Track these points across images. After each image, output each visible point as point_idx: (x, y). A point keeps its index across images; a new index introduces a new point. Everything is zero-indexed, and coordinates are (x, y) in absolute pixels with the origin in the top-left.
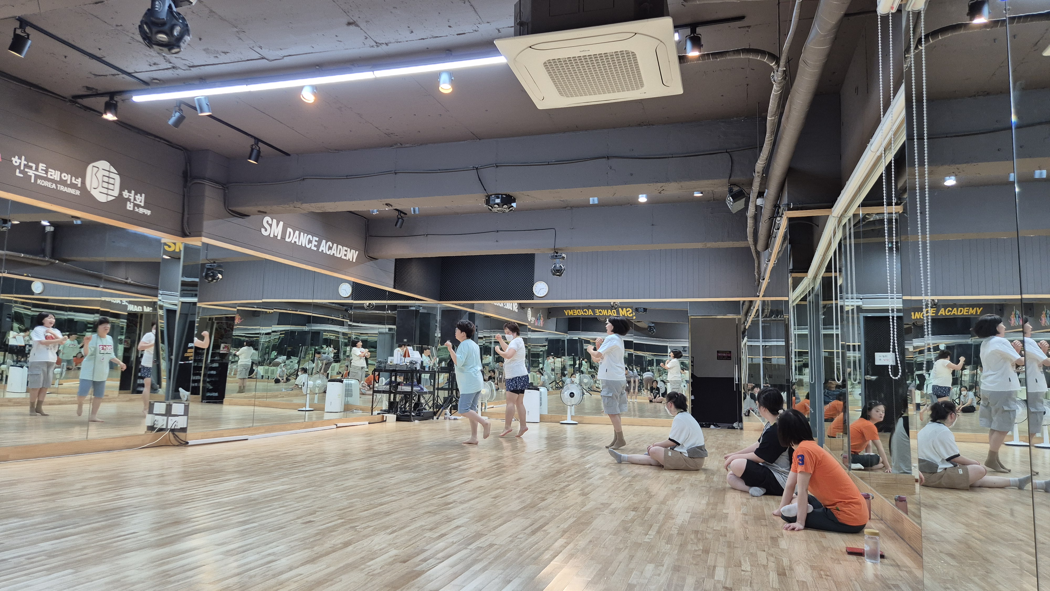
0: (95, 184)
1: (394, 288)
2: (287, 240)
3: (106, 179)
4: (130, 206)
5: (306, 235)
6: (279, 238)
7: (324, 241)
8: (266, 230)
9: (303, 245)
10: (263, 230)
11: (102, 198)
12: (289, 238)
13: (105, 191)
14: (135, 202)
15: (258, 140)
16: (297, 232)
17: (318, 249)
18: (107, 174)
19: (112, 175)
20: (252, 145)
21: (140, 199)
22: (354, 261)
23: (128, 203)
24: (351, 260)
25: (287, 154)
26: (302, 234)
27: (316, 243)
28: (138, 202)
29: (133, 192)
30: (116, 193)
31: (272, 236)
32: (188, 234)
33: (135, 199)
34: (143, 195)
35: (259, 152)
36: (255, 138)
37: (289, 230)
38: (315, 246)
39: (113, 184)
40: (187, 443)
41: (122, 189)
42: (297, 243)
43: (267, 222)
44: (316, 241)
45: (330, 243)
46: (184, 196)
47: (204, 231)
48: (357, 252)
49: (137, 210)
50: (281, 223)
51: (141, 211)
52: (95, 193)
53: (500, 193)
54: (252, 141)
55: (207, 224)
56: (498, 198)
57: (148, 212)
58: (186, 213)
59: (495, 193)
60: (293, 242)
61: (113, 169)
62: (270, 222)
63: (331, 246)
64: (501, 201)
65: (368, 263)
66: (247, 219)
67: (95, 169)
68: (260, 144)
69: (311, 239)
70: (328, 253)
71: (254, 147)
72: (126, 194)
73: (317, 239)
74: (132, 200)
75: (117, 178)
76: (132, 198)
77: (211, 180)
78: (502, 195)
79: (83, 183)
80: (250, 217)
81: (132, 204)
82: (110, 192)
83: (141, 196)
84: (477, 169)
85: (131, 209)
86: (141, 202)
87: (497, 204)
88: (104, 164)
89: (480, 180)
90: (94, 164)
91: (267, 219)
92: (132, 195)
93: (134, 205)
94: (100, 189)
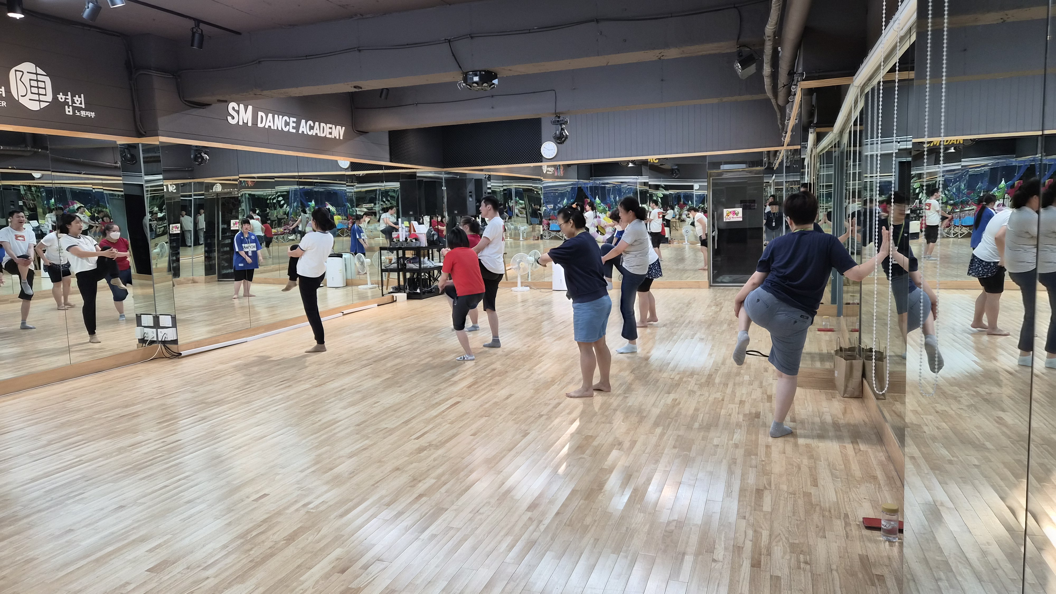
0: (22, 91)
1: (391, 161)
2: (260, 125)
3: (34, 83)
4: (69, 111)
5: (281, 117)
6: (250, 124)
7: (303, 122)
8: (233, 118)
9: (280, 129)
10: (229, 118)
11: (34, 106)
12: (262, 122)
13: (36, 97)
14: (74, 105)
15: (198, 21)
16: (270, 116)
17: (298, 131)
18: (34, 77)
19: (40, 78)
20: (193, 28)
21: (79, 101)
22: (341, 138)
23: (66, 107)
24: (337, 138)
25: (238, 33)
26: (276, 116)
27: (294, 125)
28: (78, 105)
29: (69, 93)
30: (49, 98)
31: (241, 123)
32: (144, 133)
33: (73, 102)
34: (82, 95)
35: (202, 35)
36: (194, 19)
37: (260, 114)
38: (293, 128)
39: (45, 88)
40: (181, 354)
41: (55, 93)
42: (272, 128)
43: (233, 108)
44: (293, 122)
45: (310, 122)
46: (131, 89)
47: (160, 129)
48: (344, 128)
49: (78, 114)
50: (250, 108)
51: (83, 113)
52: (23, 101)
53: (477, 69)
54: (192, 24)
55: (162, 121)
56: (476, 75)
57: (93, 114)
58: (137, 109)
59: (473, 70)
60: (267, 127)
61: (40, 71)
62: (237, 108)
63: (312, 125)
64: (480, 78)
65: (358, 139)
66: (209, 108)
67: (19, 74)
68: (202, 25)
69: (288, 121)
70: (310, 133)
71: (195, 30)
72: (61, 97)
73: (295, 120)
74: (70, 104)
75: (47, 80)
76: (70, 101)
77: (158, 69)
78: (480, 71)
79: (8, 91)
80: (212, 107)
81: (71, 107)
82: (42, 98)
83: (80, 97)
84: (449, 41)
85: (71, 113)
86: (81, 104)
87: (476, 83)
88: (28, 67)
89: (454, 55)
90: (16, 68)
91: (232, 105)
92: (69, 97)
93: (75, 108)
94: (30, 96)
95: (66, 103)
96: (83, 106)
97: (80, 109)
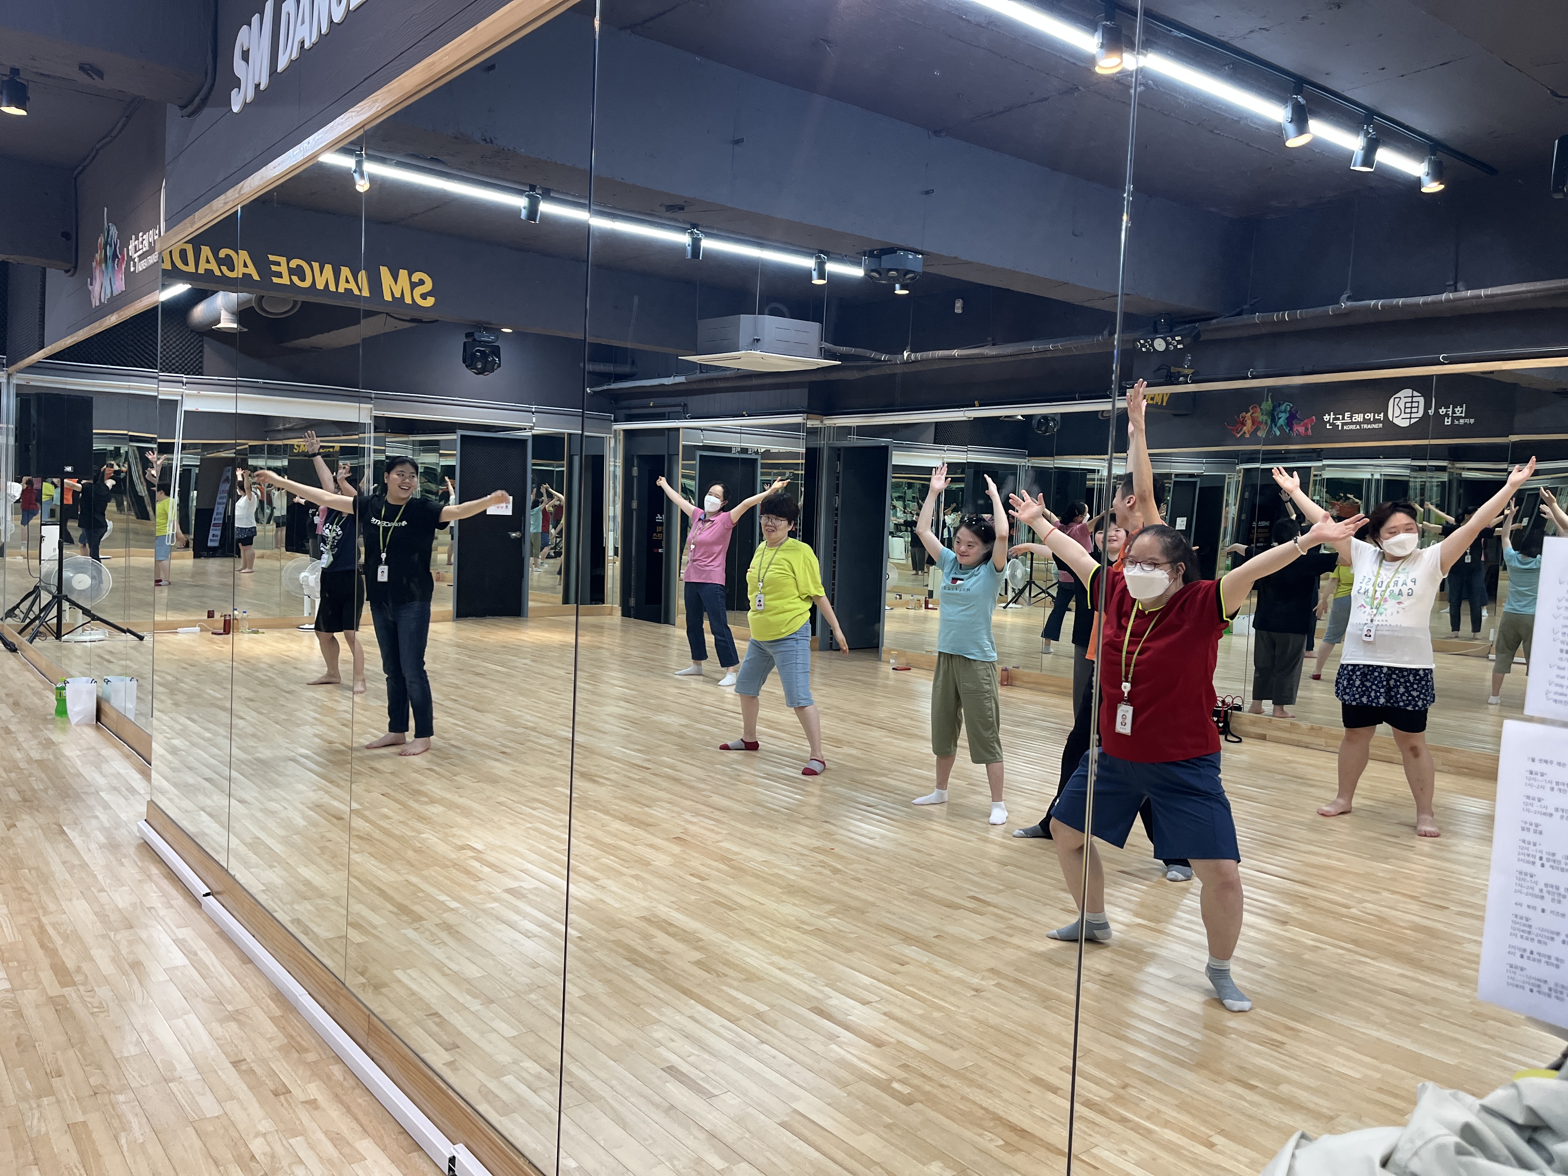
0: (1397, 413)
3: (1409, 405)
11: (1404, 424)
18: (1410, 400)
39: (1417, 407)
52: (1397, 421)
57: (1472, 421)
61: (1416, 394)
67: (1397, 401)
75: (1421, 400)
79: (1386, 415)
82: (1414, 416)
83: (1462, 407)
85: (1448, 423)
86: (1461, 413)
88: (1405, 392)
90: (1396, 396)
92: (1451, 410)
93: (1453, 418)
94: (1403, 415)
95: (1447, 415)
96: (1463, 415)
97: (1458, 418)
